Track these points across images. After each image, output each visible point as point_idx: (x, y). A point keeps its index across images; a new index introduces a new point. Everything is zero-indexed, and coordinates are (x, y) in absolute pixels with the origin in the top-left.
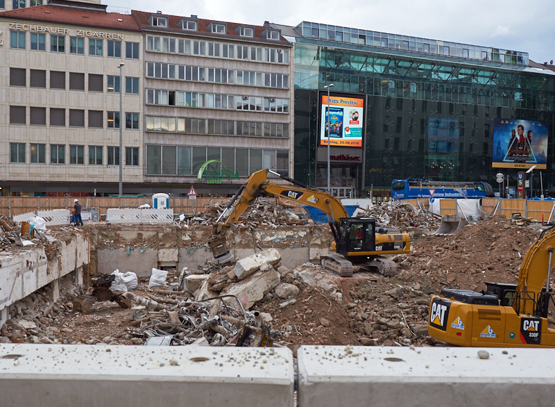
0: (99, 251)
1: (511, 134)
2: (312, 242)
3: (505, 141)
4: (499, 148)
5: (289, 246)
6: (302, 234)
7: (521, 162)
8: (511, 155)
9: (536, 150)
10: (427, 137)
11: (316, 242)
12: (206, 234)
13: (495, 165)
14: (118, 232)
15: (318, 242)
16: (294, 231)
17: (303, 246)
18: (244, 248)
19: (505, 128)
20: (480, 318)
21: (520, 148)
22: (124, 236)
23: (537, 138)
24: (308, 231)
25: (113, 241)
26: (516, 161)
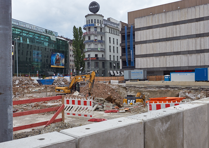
1: (56, 57)
2: (47, 91)
3: (54, 59)
4: (53, 61)
5: (41, 92)
6: (43, 88)
7: (58, 65)
8: (56, 63)
9: (62, 62)
10: (32, 57)
11: (49, 91)
12: (14, 90)
13: (52, 66)
15: (49, 90)
16: (40, 88)
17: (45, 92)
18: (29, 94)
19: (54, 55)
21: (58, 61)
23: (62, 59)
24: (45, 87)
26: (57, 65)
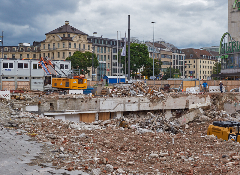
0: (224, 104)
14: (236, 96)
20: (213, 131)
22: (238, 98)
25: (233, 100)
